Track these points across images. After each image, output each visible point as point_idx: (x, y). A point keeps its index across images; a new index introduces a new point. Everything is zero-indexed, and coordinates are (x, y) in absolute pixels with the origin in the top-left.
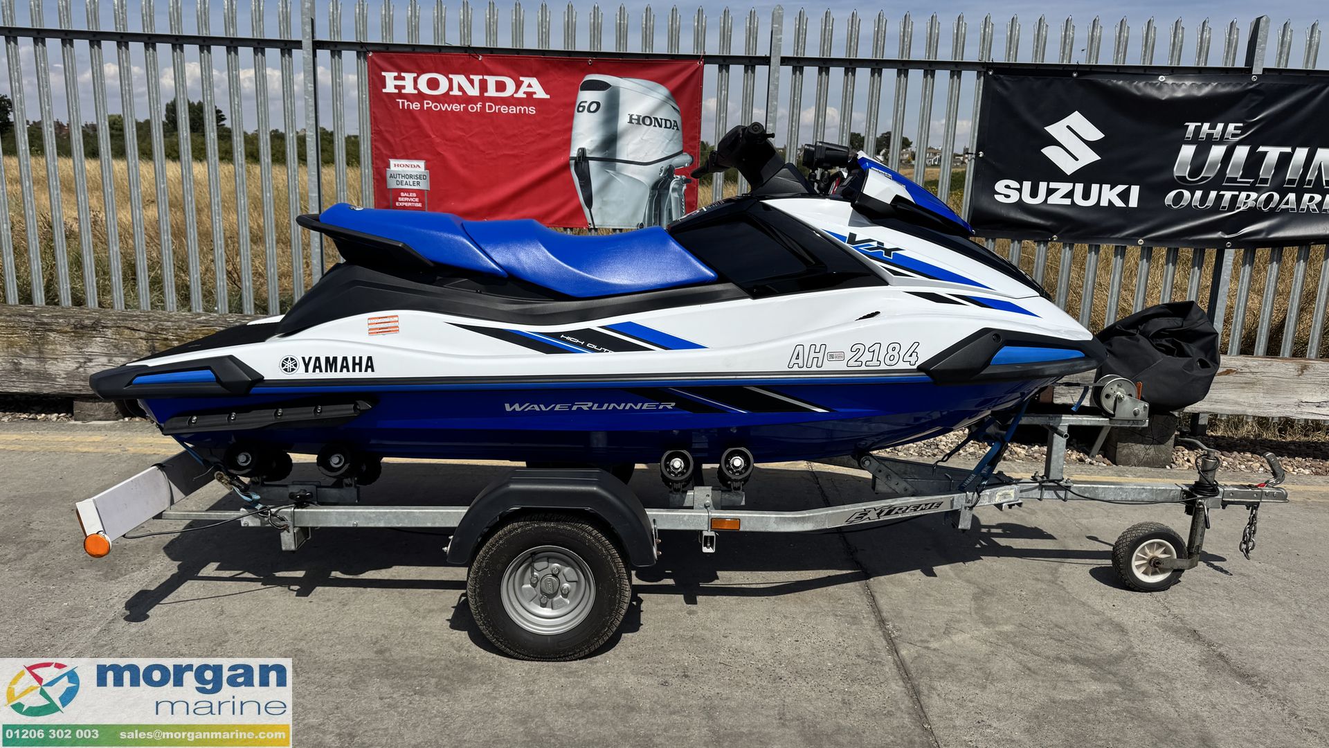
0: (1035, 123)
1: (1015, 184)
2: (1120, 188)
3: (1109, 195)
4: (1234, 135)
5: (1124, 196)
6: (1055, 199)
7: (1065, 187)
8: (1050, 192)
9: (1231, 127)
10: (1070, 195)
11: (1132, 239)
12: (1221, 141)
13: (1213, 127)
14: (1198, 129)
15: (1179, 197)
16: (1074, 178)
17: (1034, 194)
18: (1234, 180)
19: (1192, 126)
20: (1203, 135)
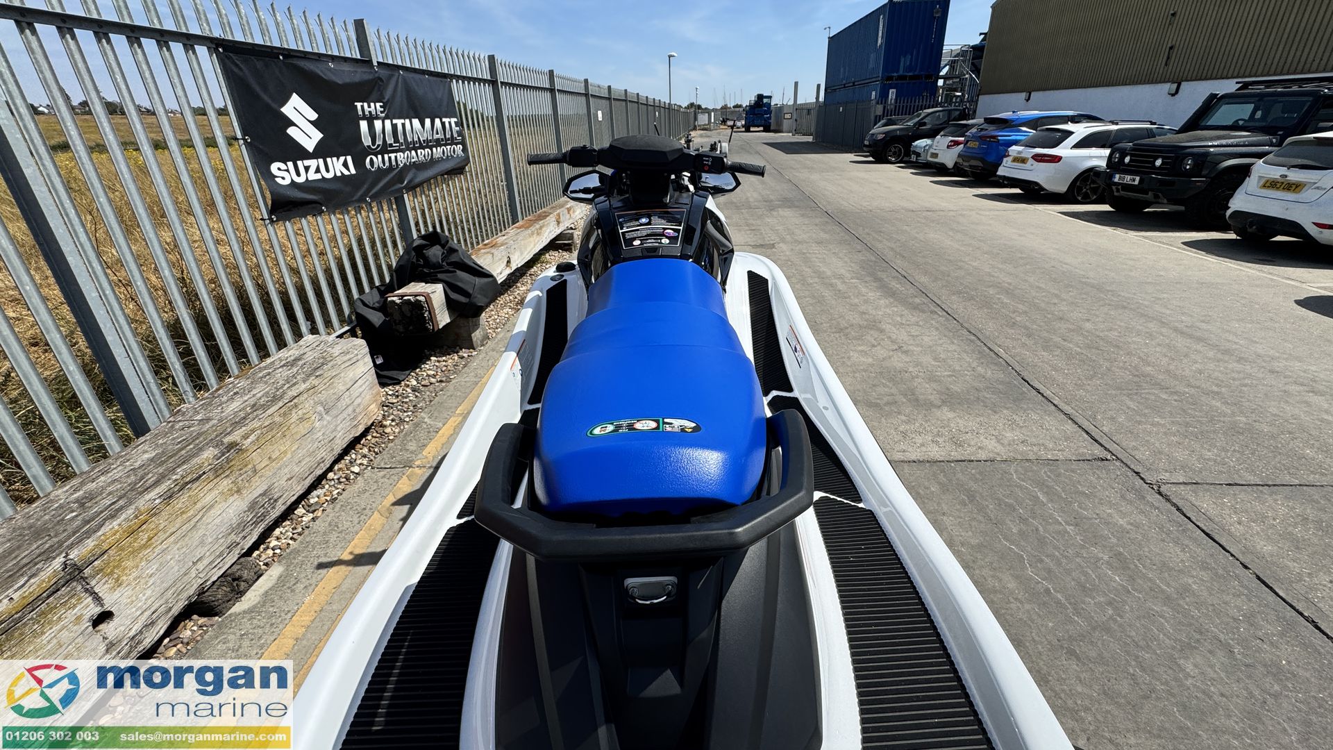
0: (274, 105)
1: (283, 166)
2: (342, 159)
3: (338, 166)
4: (382, 112)
5: (345, 165)
6: (313, 176)
7: (312, 163)
8: (307, 169)
9: (378, 105)
10: (318, 171)
11: (362, 200)
12: (377, 118)
13: (369, 107)
14: (362, 107)
15: (372, 161)
16: (316, 154)
17: (298, 174)
18: (391, 145)
19: (359, 105)
20: (367, 113)
